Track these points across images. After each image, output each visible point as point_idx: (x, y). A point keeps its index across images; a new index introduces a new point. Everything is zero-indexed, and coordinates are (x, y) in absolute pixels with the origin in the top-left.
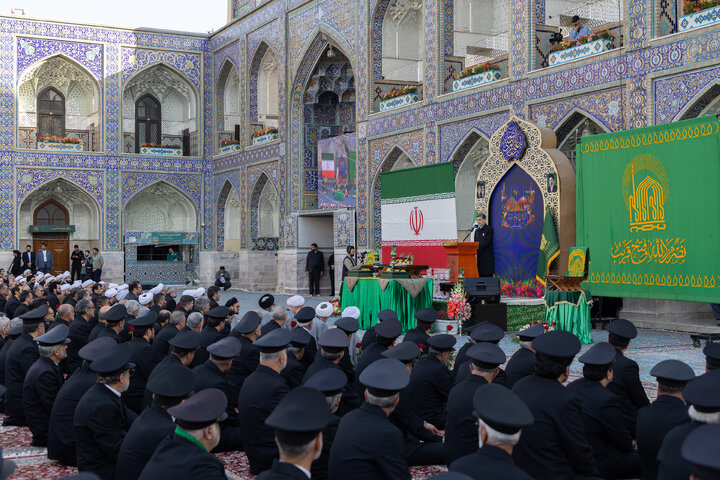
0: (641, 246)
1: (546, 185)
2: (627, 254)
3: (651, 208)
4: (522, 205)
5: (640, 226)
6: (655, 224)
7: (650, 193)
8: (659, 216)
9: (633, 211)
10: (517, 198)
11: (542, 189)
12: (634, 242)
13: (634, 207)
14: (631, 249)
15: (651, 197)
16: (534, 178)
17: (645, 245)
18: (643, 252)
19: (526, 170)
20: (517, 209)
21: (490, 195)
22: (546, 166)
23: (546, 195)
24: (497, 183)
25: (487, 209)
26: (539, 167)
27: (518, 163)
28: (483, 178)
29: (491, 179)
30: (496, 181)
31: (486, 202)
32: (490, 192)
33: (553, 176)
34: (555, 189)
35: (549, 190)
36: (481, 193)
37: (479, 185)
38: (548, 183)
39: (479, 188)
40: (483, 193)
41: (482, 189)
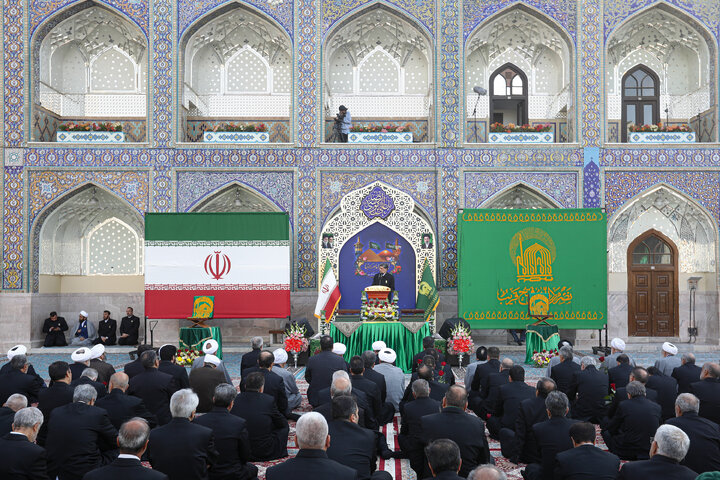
1: (419, 243)
4: (384, 257)
5: (526, 278)
6: (543, 277)
7: (538, 254)
8: (547, 272)
9: (521, 267)
10: (378, 250)
11: (413, 246)
12: (522, 289)
13: (522, 264)
14: (519, 294)
15: (539, 258)
16: (404, 236)
19: (393, 228)
20: (377, 260)
21: (341, 246)
22: (419, 227)
23: (419, 250)
24: (351, 236)
25: (337, 258)
26: (410, 227)
27: (382, 222)
28: (331, 231)
29: (343, 232)
30: (350, 234)
31: (336, 252)
32: (341, 243)
33: (429, 236)
34: (431, 246)
35: (423, 246)
36: (329, 244)
37: (325, 236)
38: (423, 241)
39: (327, 239)
40: (332, 244)
41: (331, 241)
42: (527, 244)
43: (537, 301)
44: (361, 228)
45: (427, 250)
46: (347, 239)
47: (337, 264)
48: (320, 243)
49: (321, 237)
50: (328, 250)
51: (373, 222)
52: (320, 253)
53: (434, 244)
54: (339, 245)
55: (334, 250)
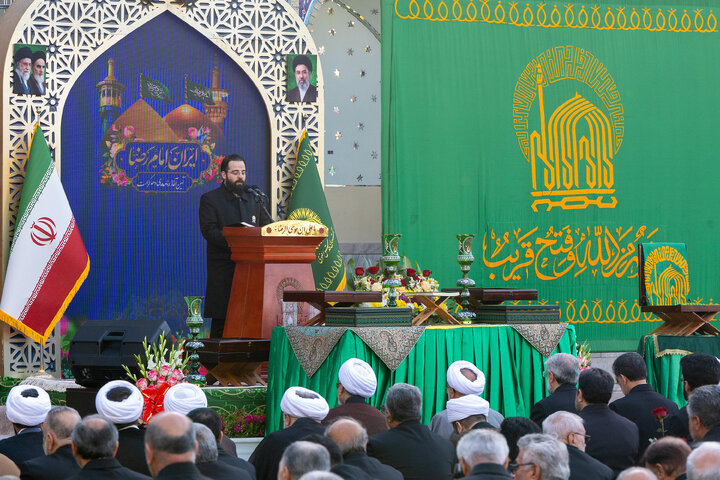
0: (561, 241)
1: (279, 83)
2: (523, 259)
3: (583, 164)
4: (181, 126)
5: (553, 199)
6: (594, 197)
7: (582, 129)
8: (603, 181)
9: (541, 165)
10: (163, 107)
11: (264, 93)
12: (542, 233)
13: (544, 158)
14: (535, 248)
15: (583, 139)
16: (240, 61)
17: (569, 240)
18: (563, 255)
19: (210, 33)
20: (161, 138)
21: (68, 87)
22: (279, 33)
23: (279, 108)
24: (93, 56)
25: (56, 128)
26: (257, 32)
27: (179, 11)
28: (37, 37)
29: (71, 42)
30: (91, 50)
31: (53, 108)
32: (66, 80)
33: (308, 61)
34: (312, 95)
35: (292, 96)
36: (32, 82)
37: (21, 53)
38: (289, 77)
39: (26, 64)
40: (40, 80)
41: (38, 69)
42: (557, 95)
43: (662, 266)
44: (124, 30)
45: (300, 108)
46: (85, 64)
47: (57, 145)
48: (7, 78)
49: (9, 59)
50: (29, 99)
51: (156, 10)
52: (7, 110)
53: (320, 90)
54: (59, 85)
55: (46, 102)
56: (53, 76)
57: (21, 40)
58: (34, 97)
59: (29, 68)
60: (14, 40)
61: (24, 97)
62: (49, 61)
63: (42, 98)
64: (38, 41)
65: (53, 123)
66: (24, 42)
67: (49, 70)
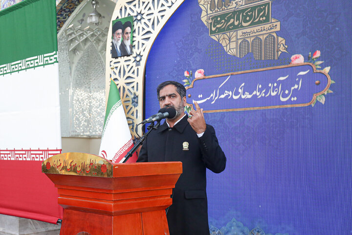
25: (140, 78)
28: (129, 11)
29: (152, 8)
30: (167, 9)
31: (138, 63)
32: (148, 39)
36: (123, 46)
37: (118, 25)
39: (119, 34)
40: (128, 43)
41: (126, 36)
46: (163, 22)
47: (140, 93)
48: (109, 47)
50: (122, 60)
54: (143, 44)
55: (133, 60)
56: (138, 38)
57: (118, 17)
58: (126, 58)
59: (121, 36)
60: (114, 18)
61: (119, 59)
62: (136, 27)
63: (131, 58)
64: (129, 14)
65: (138, 75)
66: (120, 18)
67: (136, 35)
